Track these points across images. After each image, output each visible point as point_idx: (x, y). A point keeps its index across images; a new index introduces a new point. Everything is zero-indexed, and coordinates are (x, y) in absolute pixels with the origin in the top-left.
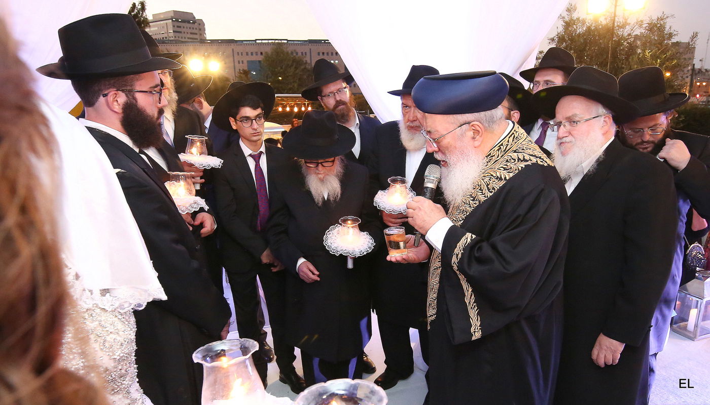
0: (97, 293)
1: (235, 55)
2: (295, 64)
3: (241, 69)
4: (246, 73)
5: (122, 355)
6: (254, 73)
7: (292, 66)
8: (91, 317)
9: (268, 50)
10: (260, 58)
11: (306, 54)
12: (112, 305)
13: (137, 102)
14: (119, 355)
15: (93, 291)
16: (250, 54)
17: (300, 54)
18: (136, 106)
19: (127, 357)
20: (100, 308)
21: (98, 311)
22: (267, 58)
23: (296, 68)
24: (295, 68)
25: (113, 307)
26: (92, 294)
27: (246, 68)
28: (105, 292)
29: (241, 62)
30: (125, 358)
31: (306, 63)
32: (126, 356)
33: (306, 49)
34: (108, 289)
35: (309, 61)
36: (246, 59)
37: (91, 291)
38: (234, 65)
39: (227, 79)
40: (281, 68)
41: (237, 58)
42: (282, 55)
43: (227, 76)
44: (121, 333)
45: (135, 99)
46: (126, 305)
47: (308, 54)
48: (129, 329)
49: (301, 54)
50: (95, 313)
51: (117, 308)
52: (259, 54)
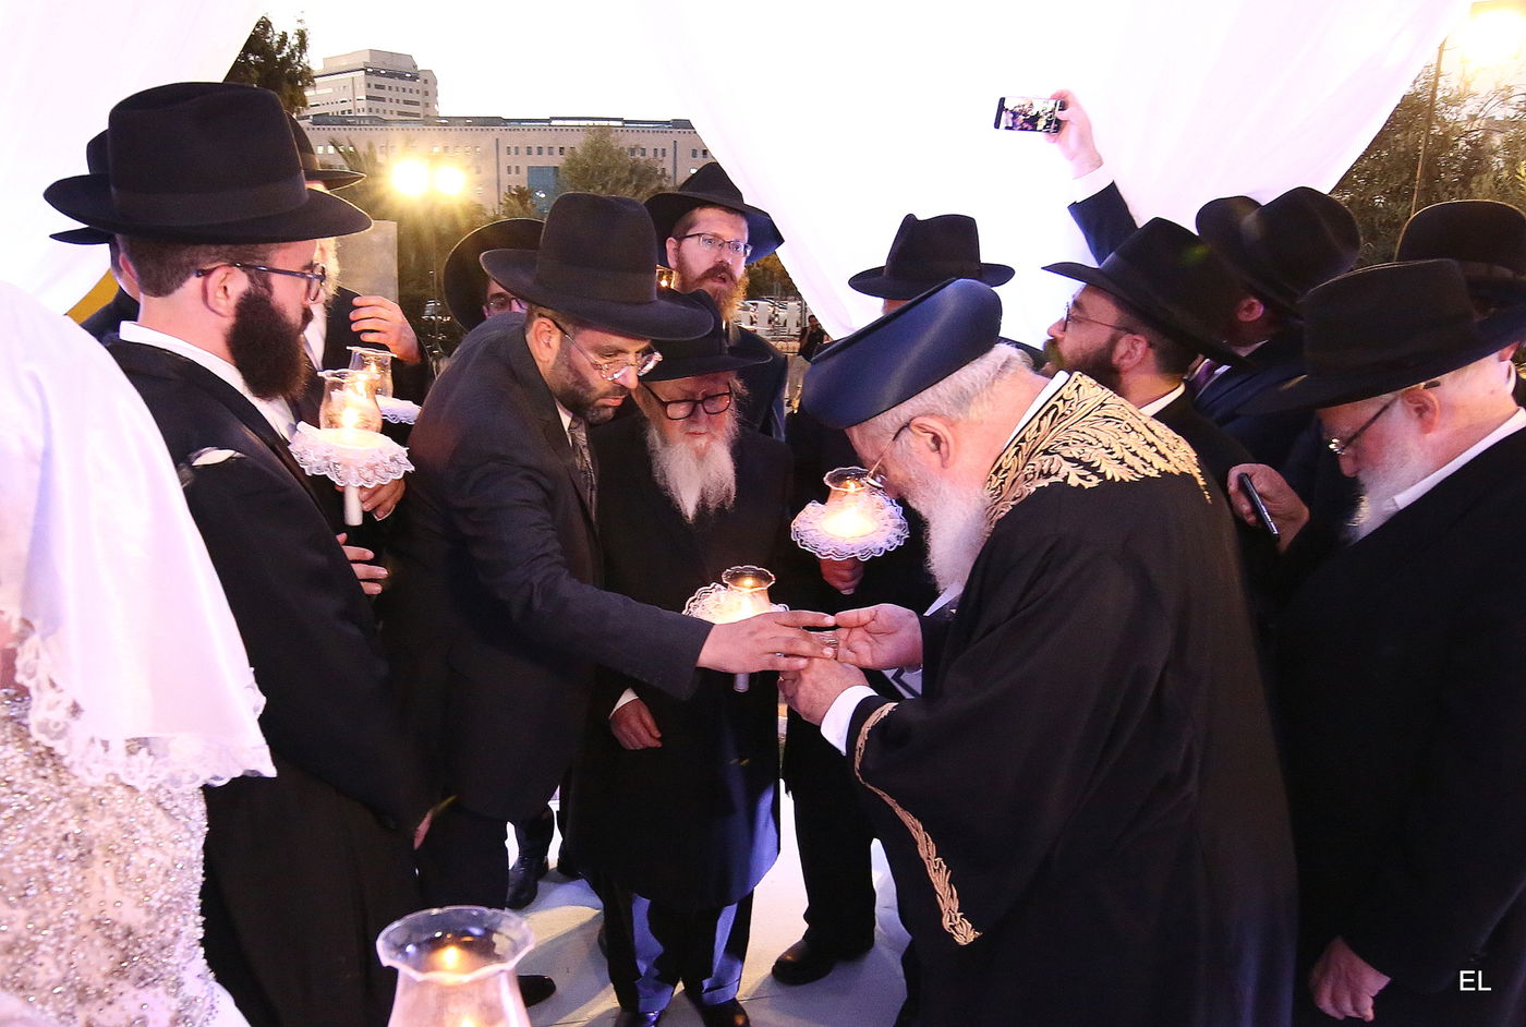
0: (118, 746)
1: (500, 153)
2: (635, 178)
3: (514, 187)
4: (522, 195)
5: (166, 898)
6: (543, 196)
7: (630, 182)
8: (101, 807)
9: (577, 142)
10: (557, 160)
11: (664, 155)
12: (151, 777)
13: (271, 292)
14: (160, 900)
15: (110, 744)
16: (535, 151)
17: (650, 154)
18: (269, 302)
19: (177, 902)
20: (122, 784)
21: (119, 791)
22: (573, 162)
23: (638, 188)
24: (636, 186)
25: (153, 780)
26: (106, 750)
27: (524, 185)
28: (137, 745)
29: (513, 170)
30: (175, 906)
31: (664, 175)
32: (175, 900)
33: (664, 141)
34: (146, 738)
35: (669, 171)
36: (525, 162)
37: (105, 744)
38: (498, 176)
39: (480, 209)
40: (604, 187)
41: (505, 160)
42: (607, 158)
43: (479, 201)
44: (165, 844)
45: (268, 286)
46: (186, 778)
47: (670, 153)
48: (188, 835)
49: (652, 152)
50: (109, 797)
51: (165, 781)
52: (557, 150)
